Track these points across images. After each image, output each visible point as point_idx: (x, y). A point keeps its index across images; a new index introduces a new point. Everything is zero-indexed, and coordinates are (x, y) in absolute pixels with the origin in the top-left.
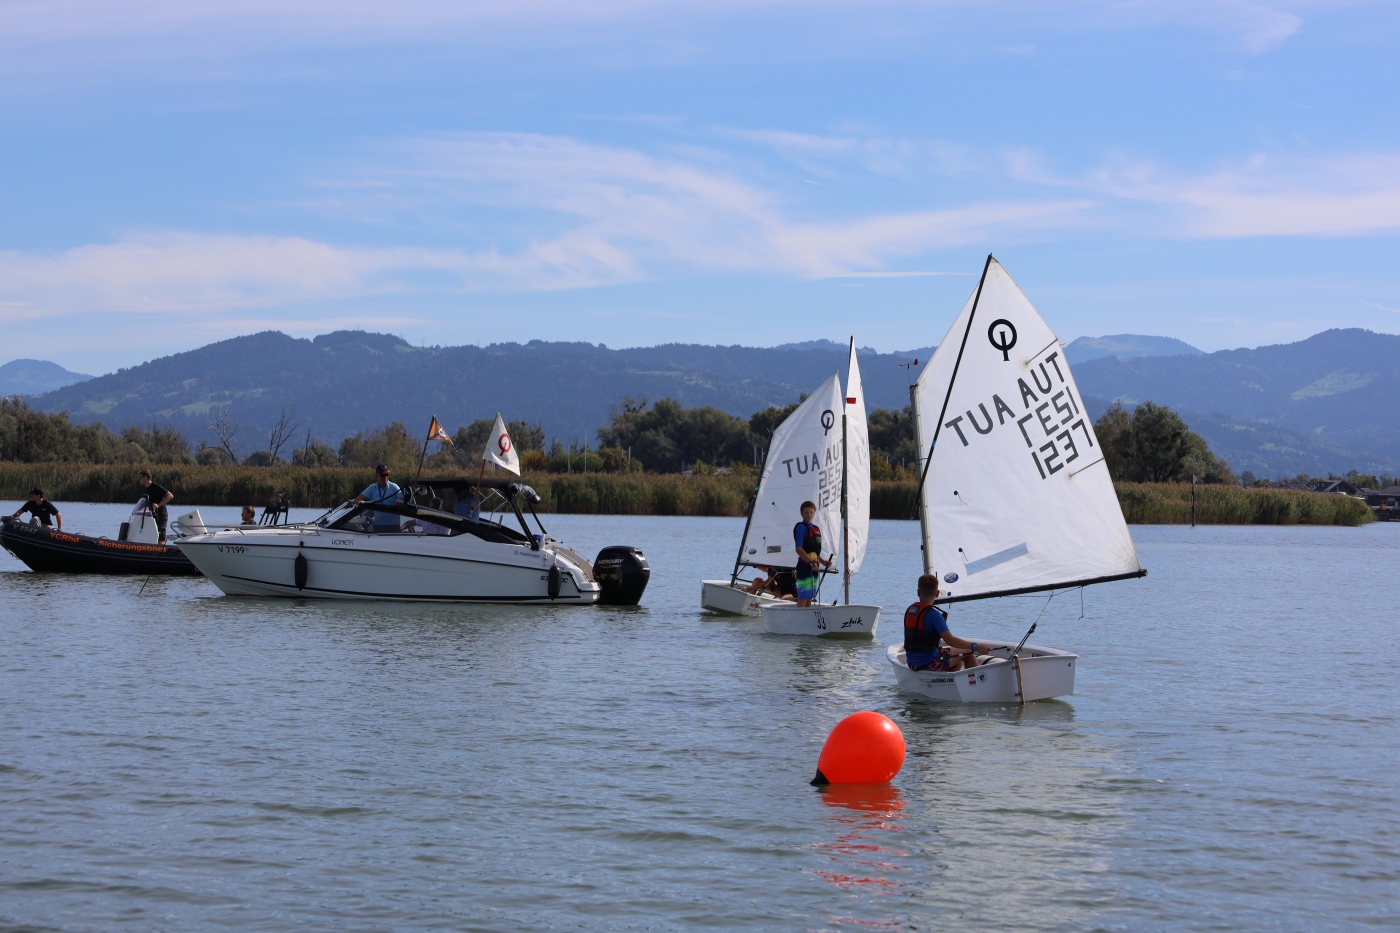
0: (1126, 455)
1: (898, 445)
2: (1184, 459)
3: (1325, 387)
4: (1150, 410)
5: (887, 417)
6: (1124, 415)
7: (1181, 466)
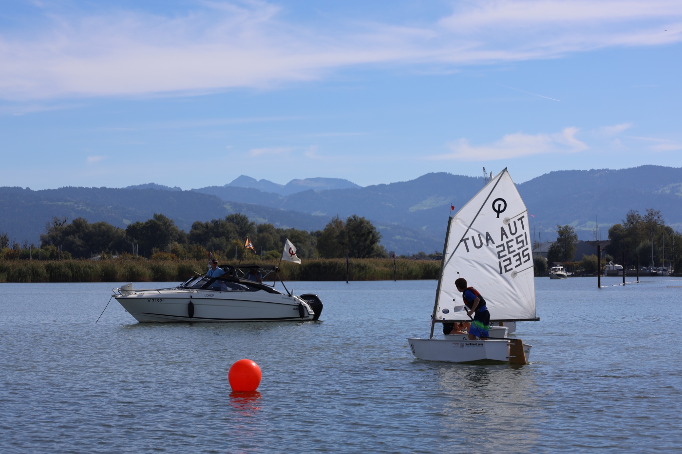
0: (343, 244)
1: (209, 241)
2: (374, 244)
4: (355, 219)
5: (202, 226)
6: (341, 222)
7: (373, 249)
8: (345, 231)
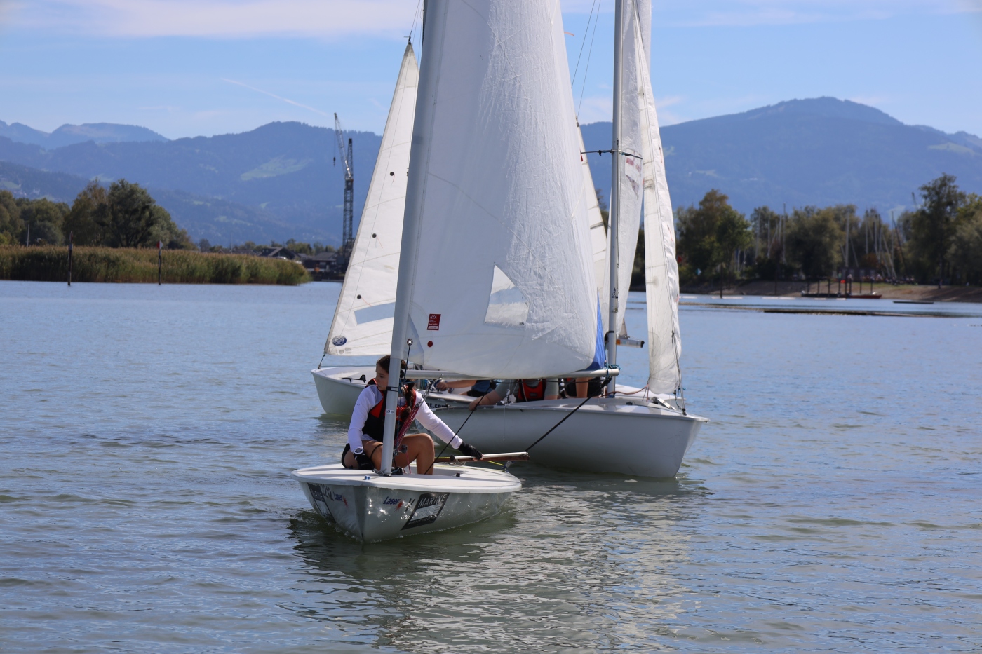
0: (103, 224)
2: (152, 228)
3: (270, 169)
4: (123, 186)
6: (101, 191)
7: (150, 234)
8: (107, 204)
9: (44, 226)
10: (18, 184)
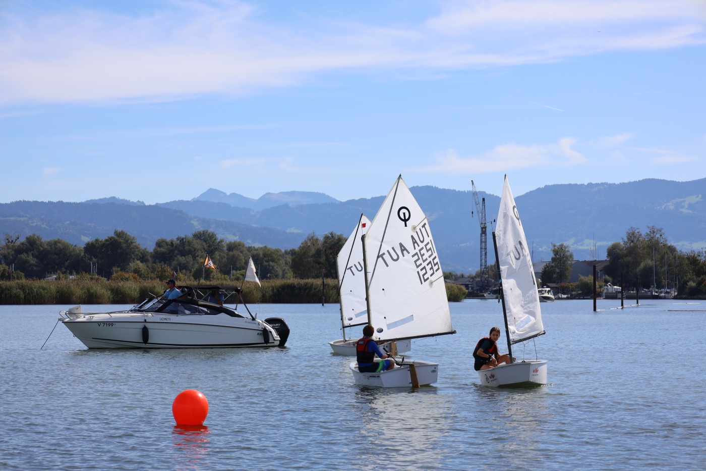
1: (174, 260)
4: (332, 237)
5: (167, 244)
6: (317, 240)
8: (321, 249)
9: (269, 265)
10: (237, 236)
